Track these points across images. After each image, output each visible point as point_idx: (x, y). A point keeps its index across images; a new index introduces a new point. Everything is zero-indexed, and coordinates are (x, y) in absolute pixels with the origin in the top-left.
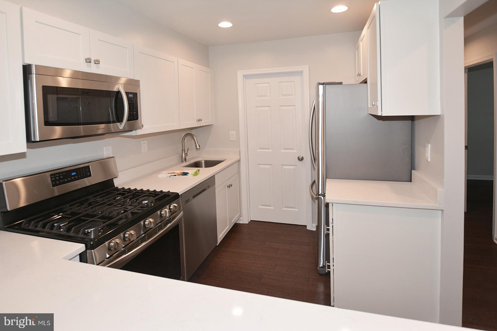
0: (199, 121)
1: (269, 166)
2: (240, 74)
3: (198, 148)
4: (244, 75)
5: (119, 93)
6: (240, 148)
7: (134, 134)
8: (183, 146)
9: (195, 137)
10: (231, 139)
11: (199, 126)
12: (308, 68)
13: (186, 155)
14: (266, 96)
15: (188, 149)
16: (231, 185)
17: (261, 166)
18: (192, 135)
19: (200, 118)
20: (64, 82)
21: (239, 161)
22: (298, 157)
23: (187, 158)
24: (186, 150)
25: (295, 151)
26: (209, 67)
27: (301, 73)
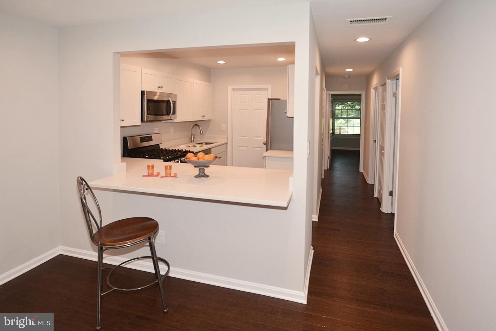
0: (203, 117)
1: (245, 148)
2: (230, 88)
3: (202, 133)
4: (232, 89)
5: (169, 102)
6: (227, 135)
7: (172, 122)
8: (192, 132)
9: (200, 127)
10: (222, 130)
11: (203, 120)
12: (271, 87)
13: (194, 138)
14: (246, 102)
15: (195, 134)
16: (221, 157)
17: (241, 148)
18: (198, 126)
19: (204, 115)
20: (156, 98)
21: (226, 144)
22: (264, 143)
23: (195, 140)
24: (194, 135)
25: (262, 138)
26: (210, 83)
27: (267, 89)
